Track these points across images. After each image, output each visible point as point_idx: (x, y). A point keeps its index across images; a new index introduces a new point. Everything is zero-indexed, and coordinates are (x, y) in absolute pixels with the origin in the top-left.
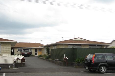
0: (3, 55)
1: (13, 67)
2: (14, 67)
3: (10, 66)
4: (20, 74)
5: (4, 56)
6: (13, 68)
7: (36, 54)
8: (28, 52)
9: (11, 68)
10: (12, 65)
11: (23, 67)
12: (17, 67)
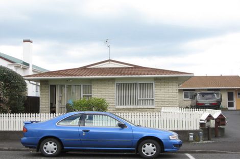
0: (163, 110)
1: (199, 138)
2: (201, 137)
3: (192, 137)
4: (224, 154)
5: (166, 111)
6: (199, 141)
7: (231, 105)
8: (213, 101)
9: (195, 141)
10: (196, 132)
11: (220, 137)
12: (209, 139)
